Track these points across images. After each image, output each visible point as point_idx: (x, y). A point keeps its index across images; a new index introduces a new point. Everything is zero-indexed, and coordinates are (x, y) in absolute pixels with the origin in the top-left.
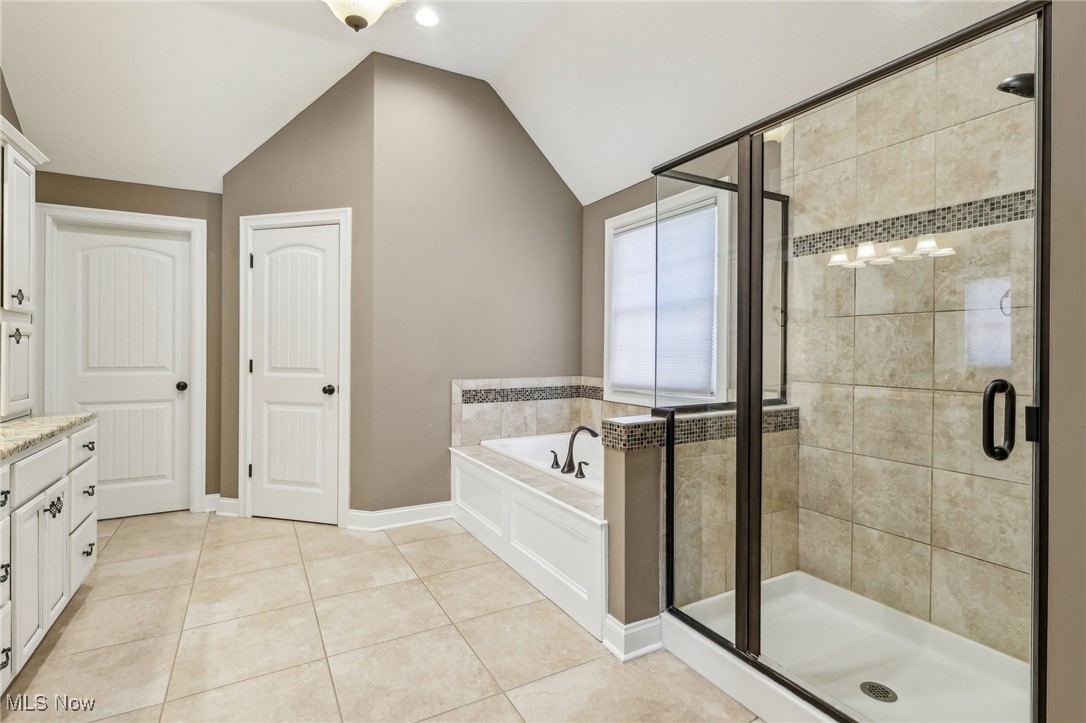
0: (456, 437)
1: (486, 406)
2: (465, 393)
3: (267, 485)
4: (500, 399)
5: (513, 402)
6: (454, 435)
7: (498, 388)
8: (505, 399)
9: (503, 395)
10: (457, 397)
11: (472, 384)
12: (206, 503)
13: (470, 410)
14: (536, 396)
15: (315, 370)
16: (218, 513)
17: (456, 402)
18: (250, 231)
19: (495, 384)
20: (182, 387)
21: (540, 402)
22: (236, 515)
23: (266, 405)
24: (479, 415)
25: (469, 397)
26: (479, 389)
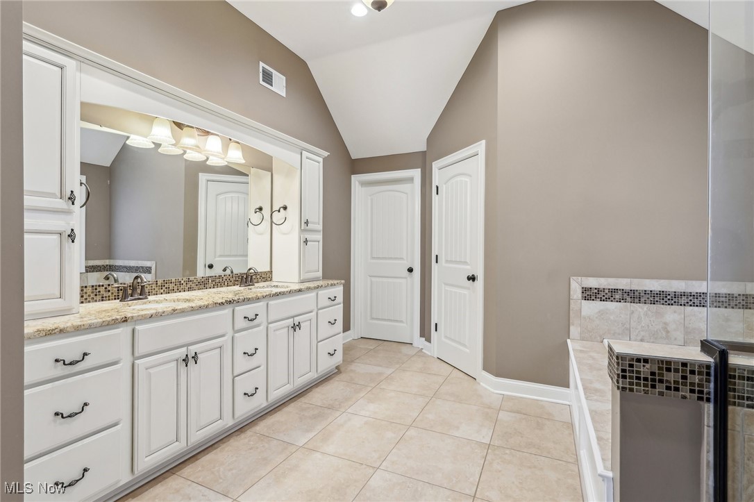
0: (574, 331)
1: (611, 306)
2: (585, 290)
3: (443, 339)
4: (629, 299)
5: (647, 306)
6: (572, 328)
7: (627, 288)
8: (637, 300)
9: (634, 296)
10: (576, 293)
11: (593, 283)
12: (420, 342)
13: (591, 308)
14: (684, 300)
15: (465, 263)
16: (423, 351)
17: (575, 297)
18: (437, 170)
19: (623, 284)
20: (410, 270)
21: (688, 309)
22: (430, 354)
23: (443, 285)
24: (601, 313)
25: (590, 294)
26: (602, 287)
